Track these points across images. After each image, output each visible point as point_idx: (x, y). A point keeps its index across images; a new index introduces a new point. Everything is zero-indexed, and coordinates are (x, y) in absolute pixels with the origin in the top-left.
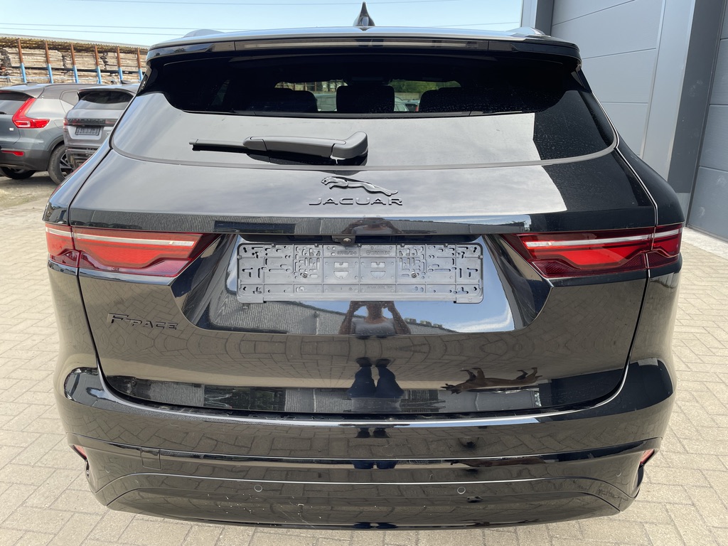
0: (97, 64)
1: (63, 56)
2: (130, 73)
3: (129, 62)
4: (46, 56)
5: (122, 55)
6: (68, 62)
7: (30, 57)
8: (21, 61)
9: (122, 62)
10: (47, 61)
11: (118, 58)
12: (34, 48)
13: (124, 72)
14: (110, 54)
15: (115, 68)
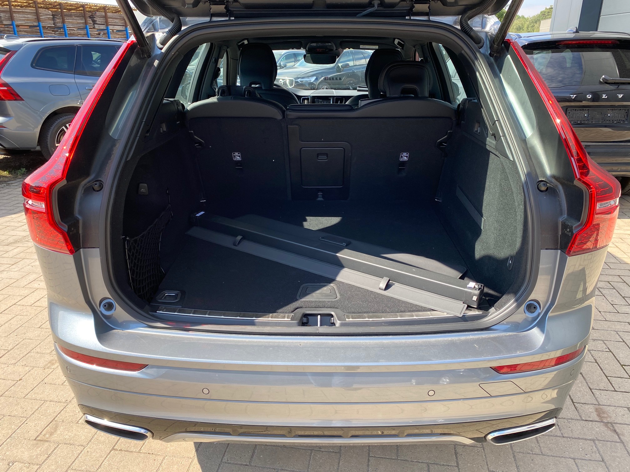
0: (86, 23)
1: (53, 15)
3: (117, 21)
4: (37, 14)
6: (58, 21)
7: (21, 15)
8: (12, 18)
9: (110, 20)
10: (38, 20)
11: (106, 17)
12: (26, 6)
15: (103, 27)
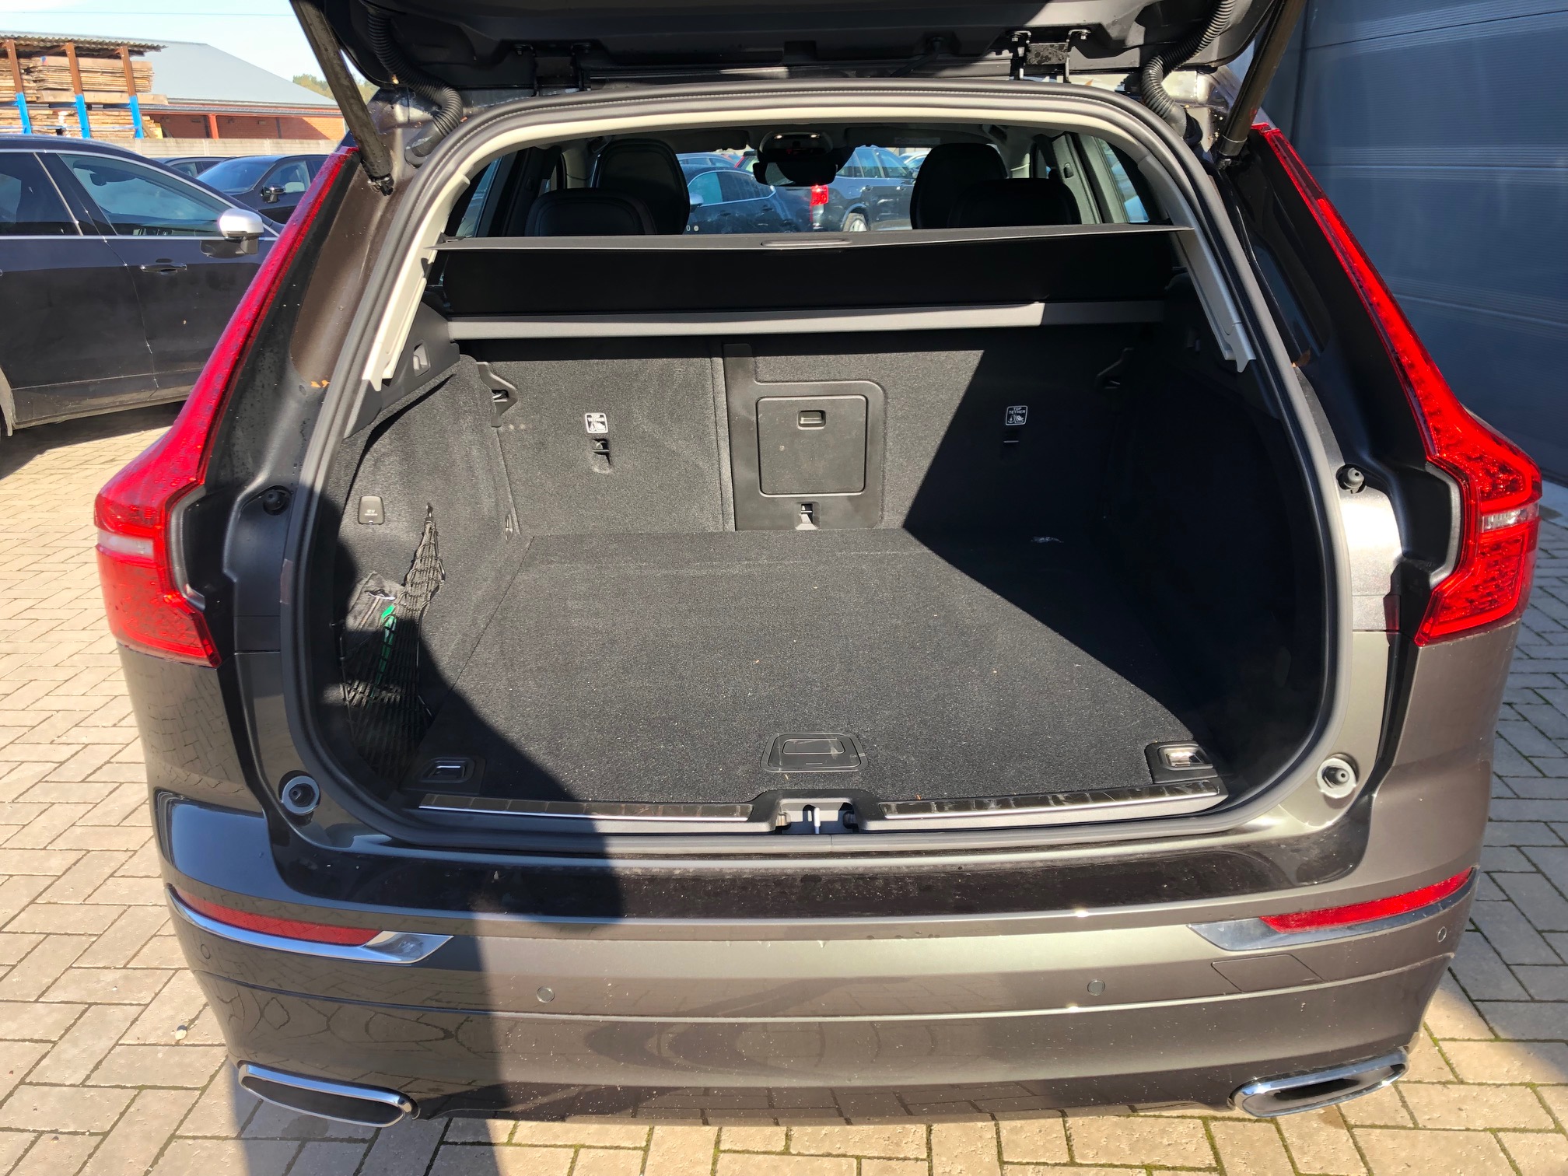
2: (107, 106)
5: (85, 62)
13: (89, 106)
14: (52, 61)
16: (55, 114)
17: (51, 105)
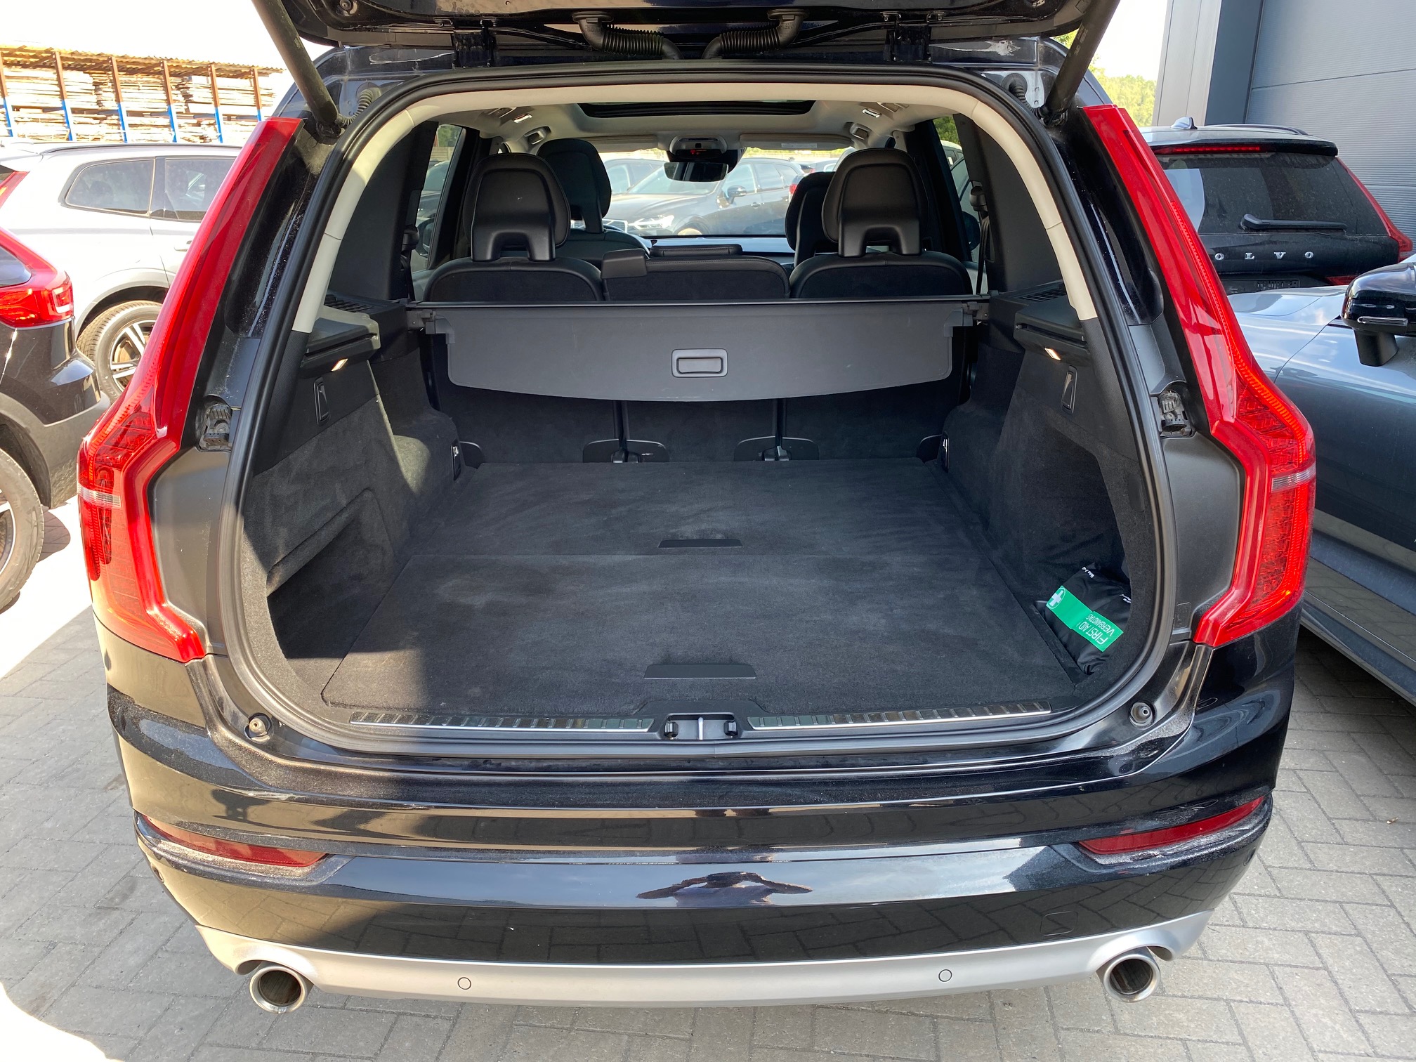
1: (96, 84)
2: (240, 117)
3: (239, 96)
4: (59, 82)
5: (220, 82)
6: (107, 96)
7: (23, 85)
9: (222, 95)
10: (62, 94)
11: (213, 87)
12: (33, 66)
13: (226, 116)
15: (208, 109)
16: (199, 125)
17: (196, 116)
